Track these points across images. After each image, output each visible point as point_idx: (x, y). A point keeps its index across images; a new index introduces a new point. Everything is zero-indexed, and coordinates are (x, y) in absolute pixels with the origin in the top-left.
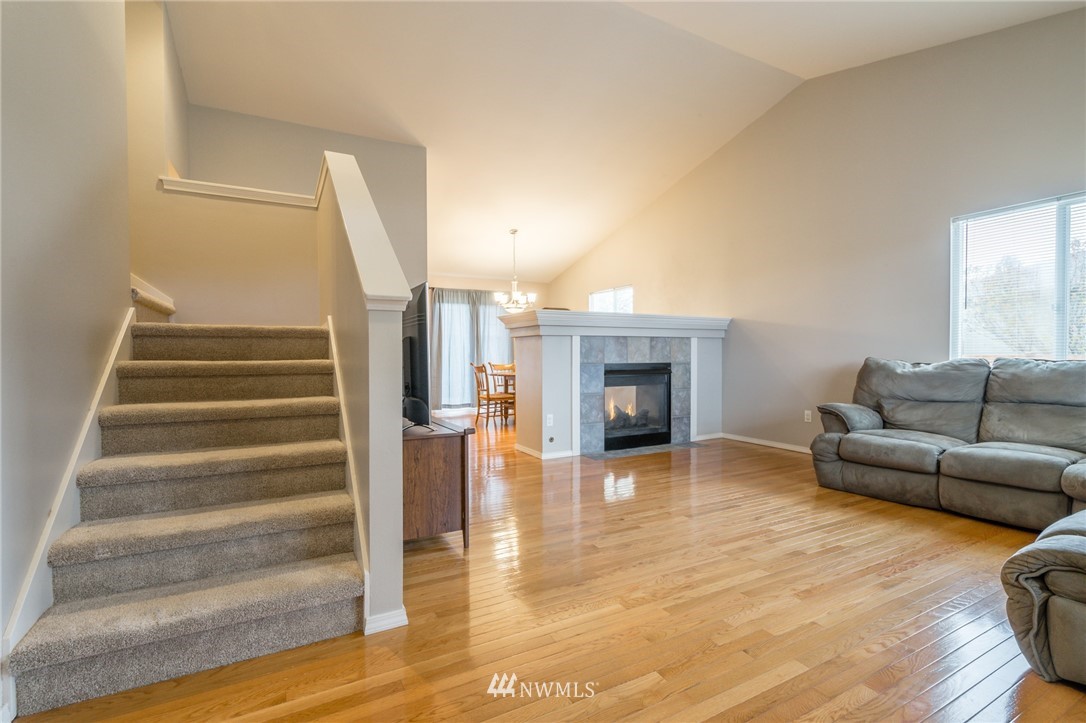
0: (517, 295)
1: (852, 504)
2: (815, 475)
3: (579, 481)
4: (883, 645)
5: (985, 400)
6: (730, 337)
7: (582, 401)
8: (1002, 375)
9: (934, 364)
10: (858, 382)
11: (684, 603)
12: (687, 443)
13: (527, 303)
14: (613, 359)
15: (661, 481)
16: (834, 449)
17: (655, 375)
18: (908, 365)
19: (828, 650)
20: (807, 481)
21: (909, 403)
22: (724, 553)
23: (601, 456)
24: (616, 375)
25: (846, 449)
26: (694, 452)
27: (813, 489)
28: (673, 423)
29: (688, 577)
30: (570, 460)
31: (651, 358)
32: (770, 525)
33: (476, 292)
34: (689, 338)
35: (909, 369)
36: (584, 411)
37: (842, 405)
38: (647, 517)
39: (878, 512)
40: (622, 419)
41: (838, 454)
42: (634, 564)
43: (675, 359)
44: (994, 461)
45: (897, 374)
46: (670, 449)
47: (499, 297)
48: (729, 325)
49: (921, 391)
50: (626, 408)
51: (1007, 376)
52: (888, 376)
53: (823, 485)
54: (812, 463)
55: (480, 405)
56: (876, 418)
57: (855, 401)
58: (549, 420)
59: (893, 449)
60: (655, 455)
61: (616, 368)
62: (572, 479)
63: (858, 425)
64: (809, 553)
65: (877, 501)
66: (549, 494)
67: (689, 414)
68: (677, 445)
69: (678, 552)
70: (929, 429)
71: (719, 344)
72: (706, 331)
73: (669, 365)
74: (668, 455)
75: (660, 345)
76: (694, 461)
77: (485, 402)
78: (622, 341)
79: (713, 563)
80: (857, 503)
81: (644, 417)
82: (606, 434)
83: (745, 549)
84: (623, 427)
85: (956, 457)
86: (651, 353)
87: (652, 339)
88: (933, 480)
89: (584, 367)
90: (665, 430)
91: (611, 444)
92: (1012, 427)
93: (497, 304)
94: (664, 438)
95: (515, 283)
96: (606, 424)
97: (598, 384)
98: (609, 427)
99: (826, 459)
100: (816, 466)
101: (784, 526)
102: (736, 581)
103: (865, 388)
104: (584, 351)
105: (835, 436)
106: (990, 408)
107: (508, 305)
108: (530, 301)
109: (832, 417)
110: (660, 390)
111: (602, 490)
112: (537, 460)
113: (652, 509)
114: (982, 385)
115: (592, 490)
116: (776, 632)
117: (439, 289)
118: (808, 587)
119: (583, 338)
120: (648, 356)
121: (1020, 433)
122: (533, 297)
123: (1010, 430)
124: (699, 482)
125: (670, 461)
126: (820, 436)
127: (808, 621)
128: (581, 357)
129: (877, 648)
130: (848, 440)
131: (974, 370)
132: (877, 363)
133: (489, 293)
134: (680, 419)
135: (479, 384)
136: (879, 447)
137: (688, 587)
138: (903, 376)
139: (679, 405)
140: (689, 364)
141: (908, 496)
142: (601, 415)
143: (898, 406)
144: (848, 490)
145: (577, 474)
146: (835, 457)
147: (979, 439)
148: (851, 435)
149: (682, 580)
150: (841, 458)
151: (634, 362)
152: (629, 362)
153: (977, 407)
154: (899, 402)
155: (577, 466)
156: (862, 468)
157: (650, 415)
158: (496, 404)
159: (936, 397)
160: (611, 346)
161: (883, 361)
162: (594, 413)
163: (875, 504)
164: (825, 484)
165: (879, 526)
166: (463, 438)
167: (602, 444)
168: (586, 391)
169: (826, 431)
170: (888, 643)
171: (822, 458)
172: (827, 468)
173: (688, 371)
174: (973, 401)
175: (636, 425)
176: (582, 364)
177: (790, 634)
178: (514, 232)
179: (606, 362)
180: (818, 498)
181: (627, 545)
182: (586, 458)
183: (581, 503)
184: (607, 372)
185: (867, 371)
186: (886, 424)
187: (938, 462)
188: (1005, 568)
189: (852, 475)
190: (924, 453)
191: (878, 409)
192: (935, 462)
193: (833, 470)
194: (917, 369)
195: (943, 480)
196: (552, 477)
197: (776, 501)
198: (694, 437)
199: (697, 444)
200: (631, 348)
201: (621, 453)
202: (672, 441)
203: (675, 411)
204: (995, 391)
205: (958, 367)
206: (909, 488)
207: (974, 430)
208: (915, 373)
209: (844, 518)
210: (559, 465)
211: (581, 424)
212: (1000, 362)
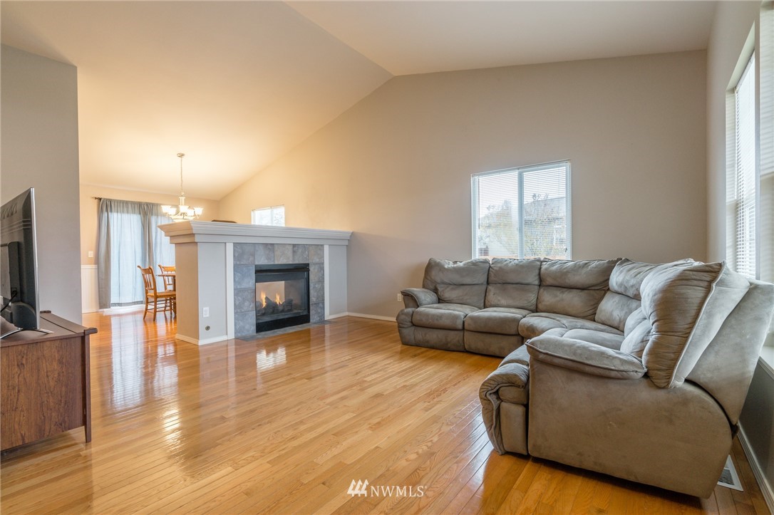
0: (183, 208)
1: (419, 354)
2: (399, 338)
3: (234, 359)
4: (417, 453)
5: (488, 283)
6: (352, 245)
7: (236, 295)
8: (495, 268)
9: (464, 262)
10: (425, 274)
11: (286, 453)
12: (322, 321)
13: (195, 215)
14: (262, 261)
15: (294, 353)
16: (410, 319)
17: (297, 273)
18: (451, 262)
19: (382, 466)
20: (395, 341)
21: (452, 286)
22: (328, 404)
23: (252, 338)
24: (264, 274)
25: (416, 318)
26: (327, 327)
27: (399, 347)
28: (311, 308)
29: (295, 429)
30: (225, 343)
31: (294, 260)
32: (365, 377)
33: (147, 204)
34: (322, 245)
35: (451, 265)
36: (237, 303)
37: (415, 289)
38: (275, 385)
39: (431, 358)
40: (272, 307)
41: (412, 322)
42: (253, 427)
43: (312, 260)
44: (489, 319)
45: (445, 268)
46: (308, 327)
47: (166, 209)
48: (351, 236)
49: (457, 278)
50: (276, 298)
51: (497, 269)
52: (440, 270)
53: (404, 343)
54: (397, 329)
55: (147, 303)
56: (434, 297)
57: (424, 287)
58: (205, 312)
59: (441, 316)
60: (295, 332)
61: (265, 268)
62: (227, 358)
63: (424, 302)
64: (385, 394)
65: (433, 350)
66: (205, 372)
67: (323, 300)
68: (315, 323)
69: (292, 410)
70: (461, 302)
71: (345, 249)
72: (335, 240)
73: (308, 265)
74: (308, 331)
75: (300, 251)
76: (327, 334)
77: (153, 300)
78: (270, 247)
79: (317, 414)
80: (422, 353)
81: (289, 304)
82: (257, 319)
83: (343, 398)
84: (273, 312)
85: (473, 318)
86: (293, 255)
87: (294, 245)
88: (461, 333)
89: (237, 268)
90: (305, 313)
91: (260, 328)
92: (499, 298)
93: (165, 215)
94: (305, 319)
95: (182, 199)
96: (257, 312)
97: (250, 281)
98: (260, 313)
99: (405, 326)
100: (399, 331)
101: (374, 376)
102: (331, 425)
103: (429, 278)
104: (237, 255)
105: (410, 310)
106: (490, 287)
107: (176, 217)
108: (197, 213)
109: (410, 298)
110: (302, 283)
111: (255, 364)
112: (194, 346)
113: (282, 377)
114: (486, 274)
115: (246, 363)
116: (348, 462)
117: (107, 200)
118: (379, 419)
119: (235, 244)
120: (291, 259)
121: (503, 302)
122: (199, 211)
123: (499, 300)
124: (331, 348)
125: (309, 336)
126: (402, 311)
127: (373, 447)
128: (234, 260)
129: (413, 456)
130: (417, 312)
131: (482, 265)
132: (435, 262)
133: (157, 205)
134: (316, 304)
135: (146, 284)
136: (433, 315)
137: (293, 438)
138: (448, 270)
139: (315, 294)
140: (323, 264)
141: (449, 345)
142: (253, 305)
143: (446, 289)
144: (418, 345)
145: (232, 354)
146: (410, 324)
147: (485, 307)
148: (421, 309)
149: (290, 433)
150: (414, 325)
151: (280, 263)
152: (276, 263)
153: (484, 287)
154: (446, 286)
155: (232, 348)
156: (426, 329)
157: (294, 302)
158: (166, 300)
159: (464, 283)
160: (261, 251)
161: (438, 261)
162: (247, 303)
163: (432, 353)
164: (405, 343)
165: (430, 368)
166: (83, 338)
167: (254, 328)
168: (238, 287)
169: (406, 307)
170: (420, 451)
171: (403, 326)
172: (405, 331)
173: (322, 269)
174: (482, 284)
175: (283, 311)
176: (235, 266)
177: (361, 459)
178: (181, 155)
179: (257, 263)
180: (402, 352)
181: (252, 411)
182: (240, 340)
183: (236, 376)
184: (257, 272)
185: (431, 267)
186: (440, 301)
187: (464, 322)
188: (481, 389)
189: (420, 335)
190: (456, 317)
191: (436, 291)
192: (462, 323)
193: (410, 333)
194: (455, 265)
195: (466, 333)
196: (208, 359)
197: (372, 359)
198: (328, 316)
199: (329, 322)
200: (278, 253)
201: (270, 334)
202: (311, 321)
203: (313, 299)
204: (492, 278)
205: (475, 264)
206: (449, 340)
207: (483, 301)
208: (454, 268)
209: (412, 365)
210: (213, 348)
211: (235, 313)
212: (494, 260)
